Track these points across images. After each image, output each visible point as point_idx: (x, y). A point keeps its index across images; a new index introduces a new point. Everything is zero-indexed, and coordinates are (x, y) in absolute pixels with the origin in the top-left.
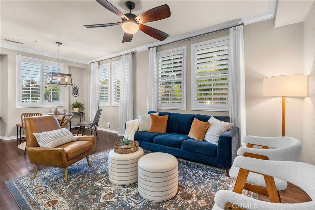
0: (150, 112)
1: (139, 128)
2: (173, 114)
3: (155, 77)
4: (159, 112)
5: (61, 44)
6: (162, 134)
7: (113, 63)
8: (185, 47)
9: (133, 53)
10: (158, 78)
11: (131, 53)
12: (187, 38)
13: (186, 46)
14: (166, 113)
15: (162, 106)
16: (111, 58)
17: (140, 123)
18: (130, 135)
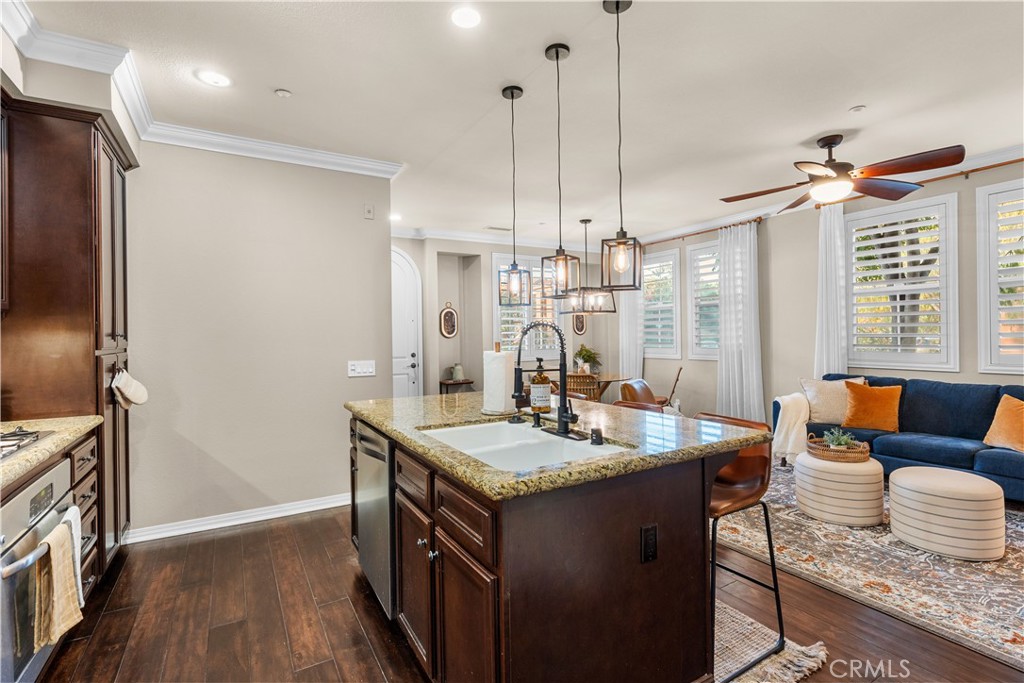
0: (829, 375)
1: (812, 415)
2: (913, 382)
3: (842, 283)
4: (866, 378)
5: (589, 221)
6: (888, 433)
7: (689, 248)
8: (952, 199)
9: (759, 221)
10: (848, 286)
11: (755, 221)
12: (962, 173)
13: (956, 194)
14: (889, 379)
15: (865, 361)
16: (683, 237)
17: (813, 403)
18: (795, 430)
